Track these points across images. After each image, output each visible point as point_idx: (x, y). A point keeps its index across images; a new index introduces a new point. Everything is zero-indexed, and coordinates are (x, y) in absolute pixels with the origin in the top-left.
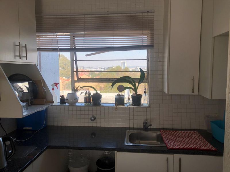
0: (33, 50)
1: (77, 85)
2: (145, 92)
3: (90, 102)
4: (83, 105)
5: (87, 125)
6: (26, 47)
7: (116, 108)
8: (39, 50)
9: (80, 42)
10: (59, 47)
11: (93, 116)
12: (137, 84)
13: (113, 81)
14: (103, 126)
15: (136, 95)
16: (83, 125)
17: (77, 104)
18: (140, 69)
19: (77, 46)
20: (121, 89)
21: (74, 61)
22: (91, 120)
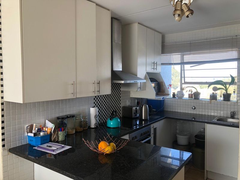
0: (159, 65)
1: (184, 86)
2: (234, 92)
3: (192, 97)
4: (188, 99)
5: (190, 112)
6: (156, 63)
7: (211, 102)
8: (162, 64)
9: (187, 58)
10: (174, 62)
11: (194, 107)
12: (228, 86)
13: (209, 84)
14: (201, 113)
15: (226, 94)
16: (187, 112)
17: (183, 98)
18: (231, 75)
19: (185, 61)
20: (215, 89)
21: (182, 70)
22: (192, 108)
